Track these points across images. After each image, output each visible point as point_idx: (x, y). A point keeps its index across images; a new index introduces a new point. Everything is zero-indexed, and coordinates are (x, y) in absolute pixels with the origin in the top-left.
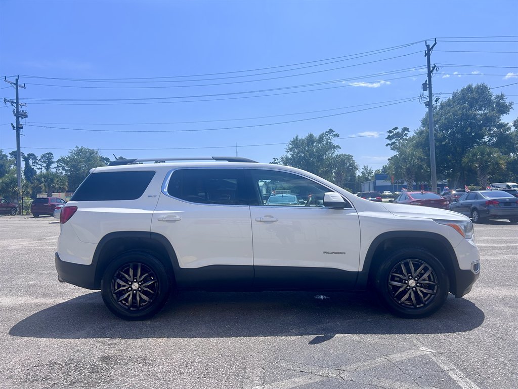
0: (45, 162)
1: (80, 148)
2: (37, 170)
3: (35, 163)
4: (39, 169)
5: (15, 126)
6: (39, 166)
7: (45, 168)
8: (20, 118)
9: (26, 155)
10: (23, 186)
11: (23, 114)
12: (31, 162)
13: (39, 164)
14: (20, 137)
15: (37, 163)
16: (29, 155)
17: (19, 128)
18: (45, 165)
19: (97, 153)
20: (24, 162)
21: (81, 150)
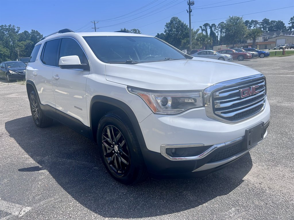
0: (220, 28)
1: (231, 17)
2: (216, 33)
3: (215, 29)
4: (217, 32)
5: (188, 11)
6: (217, 31)
7: (220, 32)
8: (191, 6)
9: (211, 25)
10: (192, 44)
11: (192, 3)
12: (213, 29)
13: (217, 30)
14: (191, 17)
15: (216, 29)
16: (212, 25)
17: (190, 12)
18: (220, 30)
19: (241, 19)
20: (210, 29)
21: (232, 18)
